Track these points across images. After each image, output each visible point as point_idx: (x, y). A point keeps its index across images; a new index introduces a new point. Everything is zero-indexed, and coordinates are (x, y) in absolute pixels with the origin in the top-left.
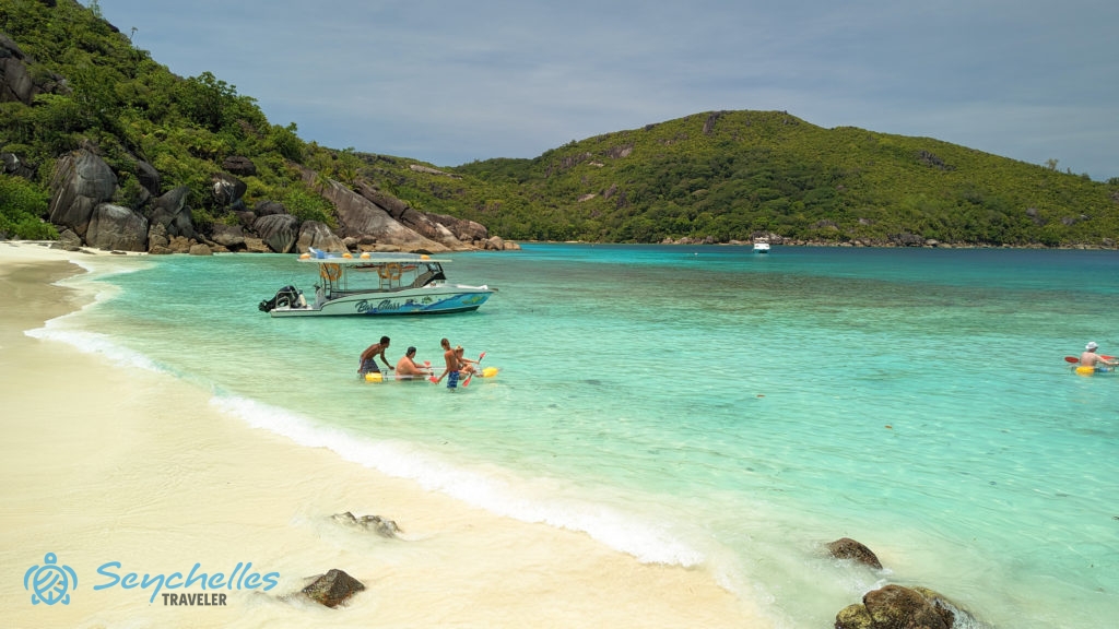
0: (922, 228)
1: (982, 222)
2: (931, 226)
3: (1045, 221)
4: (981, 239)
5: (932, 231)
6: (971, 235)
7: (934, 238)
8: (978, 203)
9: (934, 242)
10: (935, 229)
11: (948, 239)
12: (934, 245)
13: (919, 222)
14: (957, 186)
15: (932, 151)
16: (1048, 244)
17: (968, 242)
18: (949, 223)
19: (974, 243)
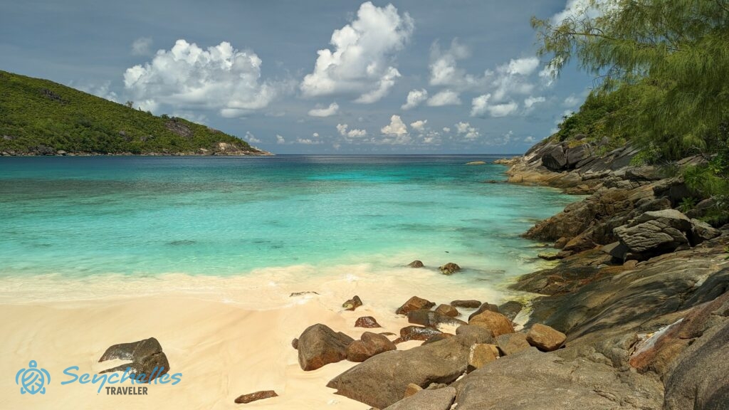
0: (52, 142)
1: (93, 139)
2: (59, 141)
3: (131, 139)
4: (94, 150)
5: (61, 145)
6: (86, 147)
7: (62, 149)
8: (88, 127)
9: (63, 152)
10: (63, 143)
11: (72, 150)
12: (63, 154)
13: (50, 138)
14: (72, 115)
15: (51, 89)
16: (134, 153)
17: (86, 152)
18: (72, 139)
19: (90, 152)
